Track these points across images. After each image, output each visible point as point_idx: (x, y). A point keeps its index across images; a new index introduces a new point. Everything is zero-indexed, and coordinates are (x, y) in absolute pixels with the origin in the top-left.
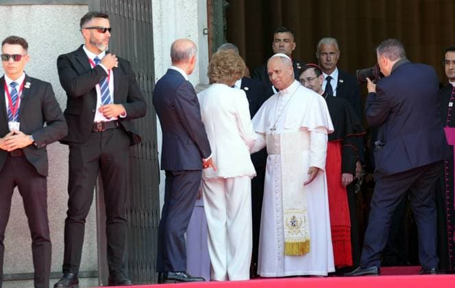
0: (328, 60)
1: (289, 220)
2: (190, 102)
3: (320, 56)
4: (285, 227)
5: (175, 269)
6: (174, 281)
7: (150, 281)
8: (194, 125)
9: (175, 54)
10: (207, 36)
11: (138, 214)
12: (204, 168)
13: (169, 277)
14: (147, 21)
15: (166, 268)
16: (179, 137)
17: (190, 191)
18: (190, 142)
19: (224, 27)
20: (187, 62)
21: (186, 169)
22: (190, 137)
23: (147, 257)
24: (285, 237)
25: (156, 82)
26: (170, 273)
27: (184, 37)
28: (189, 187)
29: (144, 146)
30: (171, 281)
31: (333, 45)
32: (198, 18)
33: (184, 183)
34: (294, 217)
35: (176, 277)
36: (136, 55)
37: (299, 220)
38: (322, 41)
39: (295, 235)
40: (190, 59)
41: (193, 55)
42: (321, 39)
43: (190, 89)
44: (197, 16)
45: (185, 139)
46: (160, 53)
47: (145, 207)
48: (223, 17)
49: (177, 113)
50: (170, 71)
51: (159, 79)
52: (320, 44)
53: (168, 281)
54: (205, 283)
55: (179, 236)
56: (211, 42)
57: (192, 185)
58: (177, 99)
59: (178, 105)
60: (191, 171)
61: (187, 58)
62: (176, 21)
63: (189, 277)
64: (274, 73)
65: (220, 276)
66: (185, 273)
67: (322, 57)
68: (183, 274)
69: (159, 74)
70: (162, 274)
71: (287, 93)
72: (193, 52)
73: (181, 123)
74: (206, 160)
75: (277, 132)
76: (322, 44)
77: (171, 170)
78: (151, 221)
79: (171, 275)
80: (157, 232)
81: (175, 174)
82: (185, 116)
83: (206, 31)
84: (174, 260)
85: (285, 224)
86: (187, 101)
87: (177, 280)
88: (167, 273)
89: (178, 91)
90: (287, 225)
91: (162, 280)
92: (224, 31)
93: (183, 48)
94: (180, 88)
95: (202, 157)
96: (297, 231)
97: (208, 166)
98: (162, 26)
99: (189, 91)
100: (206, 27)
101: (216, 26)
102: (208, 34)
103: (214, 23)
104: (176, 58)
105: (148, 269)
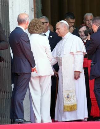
0: (89, 23)
1: (66, 95)
2: (26, 42)
3: (85, 21)
4: (64, 98)
5: (19, 118)
6: (18, 123)
7: (7, 123)
8: (28, 53)
9: (19, 20)
10: (33, 12)
11: (2, 92)
12: (32, 72)
13: (16, 121)
14: (6, 5)
15: (15, 117)
16: (21, 58)
17: (26, 83)
18: (26, 60)
19: (41, 8)
20: (25, 24)
21: (24, 72)
22: (26, 58)
23: (6, 112)
24: (64, 103)
25: (10, 32)
26: (16, 119)
27: (23, 13)
28: (25, 80)
29: (5, 62)
30: (17, 123)
31: (91, 16)
32: (29, 4)
33: (23, 79)
34: (68, 94)
35: (19, 121)
36: (1, 21)
37: (70, 95)
38: (86, 14)
39: (68, 102)
40: (27, 22)
41: (28, 20)
42: (85, 13)
43: (26, 36)
44: (29, 3)
45: (24, 59)
46: (12, 20)
47: (5, 89)
48: (41, 3)
49: (20, 47)
50: (17, 28)
51: (11, 31)
52: (85, 16)
53: (15, 123)
54: (32, 124)
55: (20, 103)
56: (35, 15)
57: (26, 79)
58: (21, 40)
59: (21, 43)
60: (26, 73)
61: (25, 22)
62: (19, 5)
63: (25, 121)
64: (57, 29)
65: (39, 121)
66: (23, 119)
67: (86, 21)
68: (22, 120)
69: (12, 29)
70: (13, 120)
71: (65, 38)
72: (28, 19)
73: (22, 51)
74: (33, 68)
75: (61, 56)
76: (86, 16)
77: (17, 72)
78: (8, 96)
79: (16, 120)
80: (10, 101)
81: (19, 74)
82: (24, 48)
83: (33, 10)
84: (18, 114)
85: (64, 97)
86: (25, 41)
87: (19, 122)
88: (15, 119)
89: (21, 37)
90: (65, 98)
91: (13, 122)
92: (41, 9)
93: (23, 17)
94: (22, 35)
95: (32, 67)
96: (69, 100)
97: (34, 71)
98: (13, 7)
99: (26, 37)
100: (33, 8)
101: (37, 7)
102: (34, 11)
103: (37, 6)
104: (20, 22)
105: (6, 118)
